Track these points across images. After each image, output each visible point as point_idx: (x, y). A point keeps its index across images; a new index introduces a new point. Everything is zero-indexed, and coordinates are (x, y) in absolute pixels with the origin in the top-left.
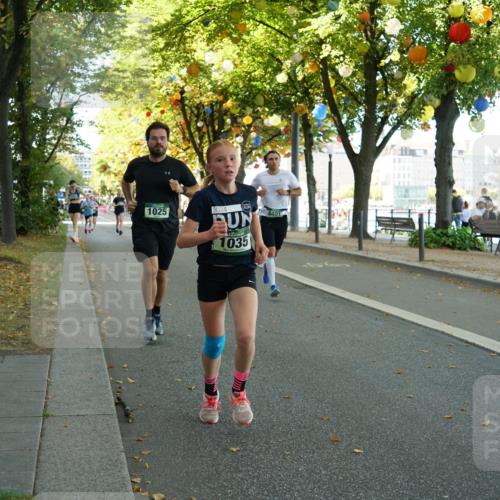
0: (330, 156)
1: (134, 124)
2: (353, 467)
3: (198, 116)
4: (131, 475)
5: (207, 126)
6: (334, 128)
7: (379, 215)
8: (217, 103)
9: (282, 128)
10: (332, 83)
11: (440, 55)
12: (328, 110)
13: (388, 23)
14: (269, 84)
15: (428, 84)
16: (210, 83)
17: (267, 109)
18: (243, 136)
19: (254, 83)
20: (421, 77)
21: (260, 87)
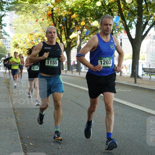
0: (121, 40)
3: (59, 21)
5: (64, 26)
6: (123, 27)
7: (143, 67)
8: (68, 15)
9: (99, 27)
10: (122, 6)
12: (120, 19)
14: (93, 6)
16: (65, 6)
17: (92, 18)
18: (81, 31)
19: (86, 6)
21: (88, 8)
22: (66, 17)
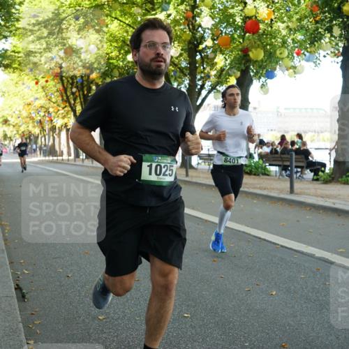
1: (26, 90)
2: (183, 326)
3: (72, 84)
4: (26, 339)
5: (79, 91)
11: (240, 42)
13: (204, 20)
14: (122, 61)
15: (232, 61)
19: (111, 61)
20: (227, 57)
21: (116, 64)
22: (82, 77)
